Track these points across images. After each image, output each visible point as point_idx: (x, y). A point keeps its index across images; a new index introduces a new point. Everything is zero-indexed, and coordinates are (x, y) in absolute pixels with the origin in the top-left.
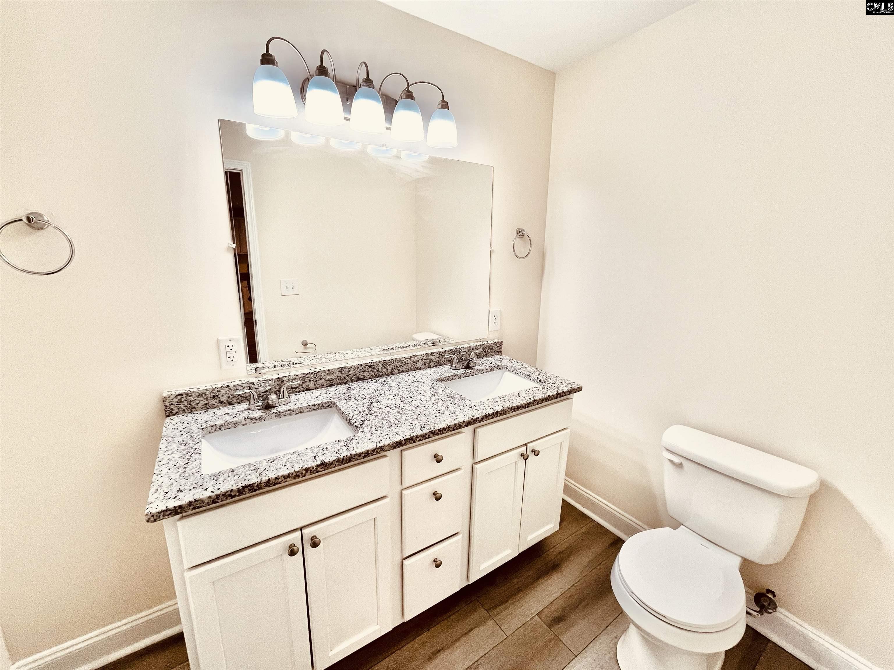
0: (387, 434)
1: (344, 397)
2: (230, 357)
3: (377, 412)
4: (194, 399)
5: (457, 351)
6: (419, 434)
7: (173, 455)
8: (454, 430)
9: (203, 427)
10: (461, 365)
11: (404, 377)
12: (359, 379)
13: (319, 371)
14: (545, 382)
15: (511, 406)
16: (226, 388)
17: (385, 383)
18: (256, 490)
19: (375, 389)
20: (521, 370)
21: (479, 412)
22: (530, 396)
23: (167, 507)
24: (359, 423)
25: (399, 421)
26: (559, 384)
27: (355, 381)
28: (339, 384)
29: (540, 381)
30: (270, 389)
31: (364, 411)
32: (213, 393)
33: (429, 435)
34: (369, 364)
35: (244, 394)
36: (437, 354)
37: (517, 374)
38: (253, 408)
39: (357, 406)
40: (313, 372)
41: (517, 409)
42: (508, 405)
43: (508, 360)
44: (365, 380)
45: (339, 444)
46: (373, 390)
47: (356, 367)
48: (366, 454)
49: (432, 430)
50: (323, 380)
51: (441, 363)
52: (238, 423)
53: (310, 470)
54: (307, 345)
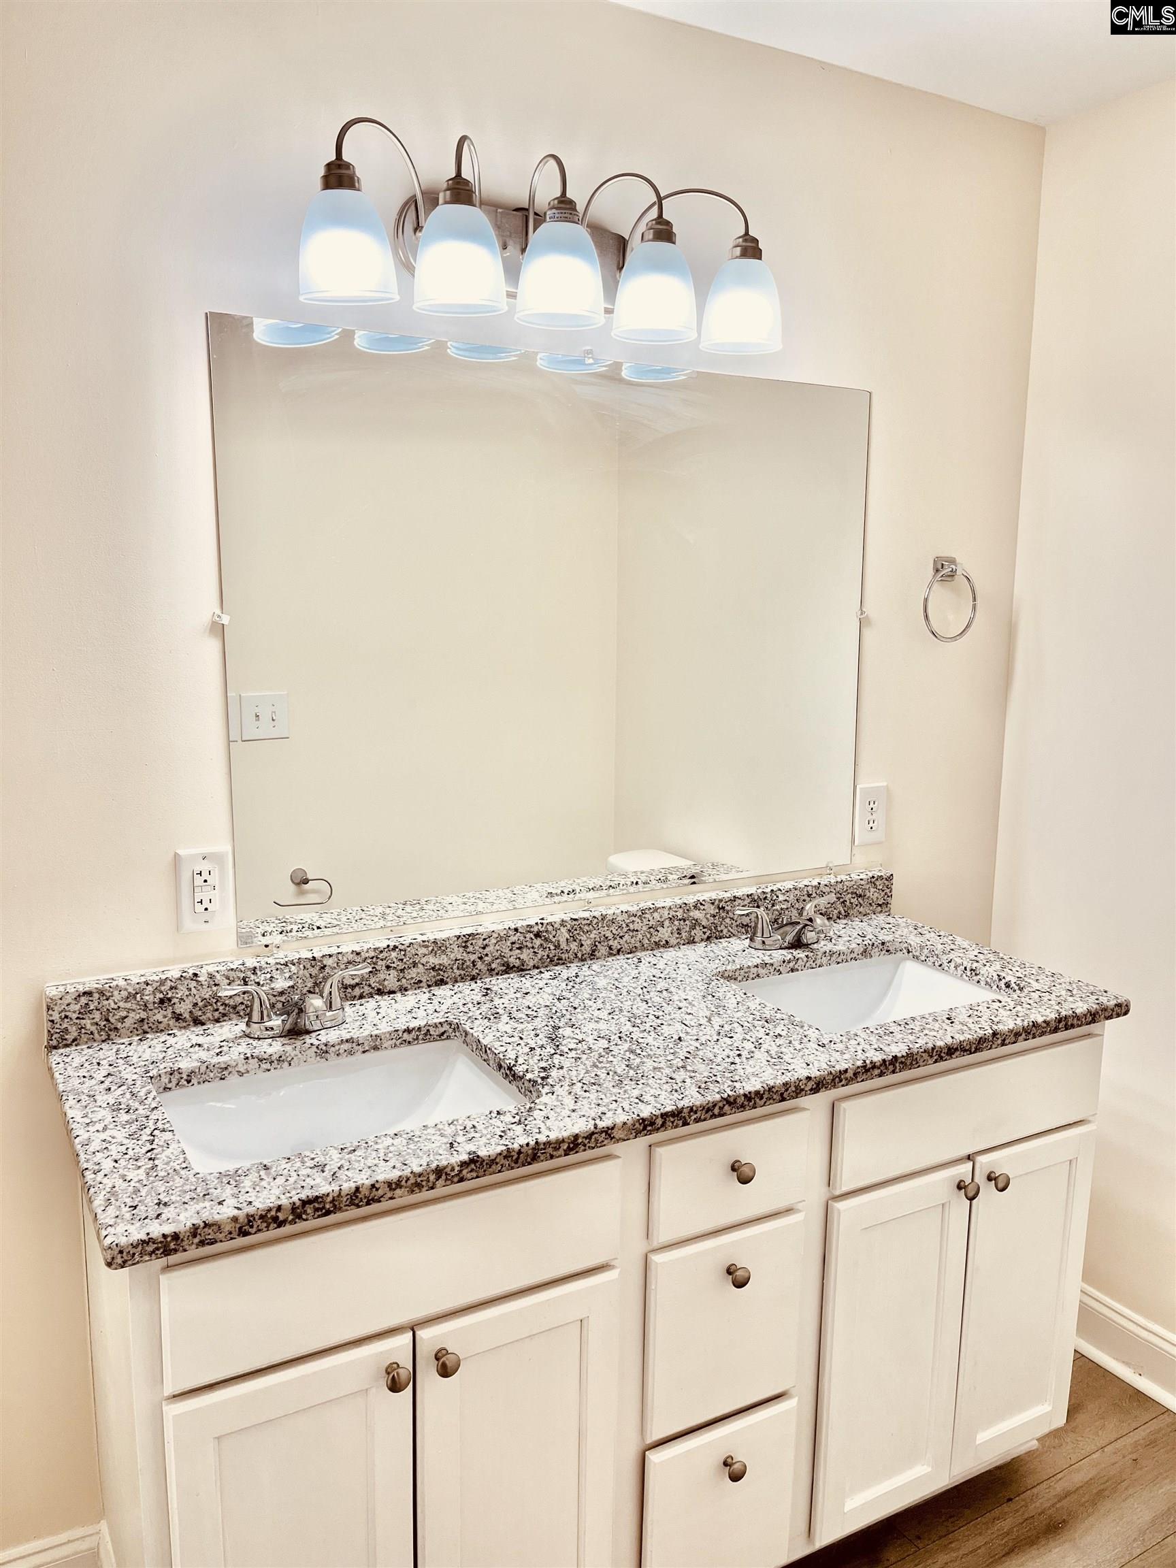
0: (616, 1101)
1: (479, 1012)
2: (201, 902)
3: (576, 1050)
4: (116, 1007)
5: (765, 898)
6: (698, 1103)
7: (108, 1133)
8: (783, 1099)
9: (151, 1074)
10: (780, 937)
11: (626, 965)
12: (508, 969)
13: (411, 944)
14: (1021, 989)
15: (930, 1046)
16: (192, 980)
17: (578, 980)
18: (328, 1213)
19: (558, 993)
20: (951, 956)
21: (846, 1056)
22: (983, 1022)
23: (148, 1234)
24: (536, 1072)
25: (638, 1072)
26: (1063, 993)
27: (497, 974)
28: (459, 979)
29: (1008, 985)
30: (293, 987)
31: (542, 1047)
32: (161, 992)
33: (721, 1108)
34: (535, 929)
35: (231, 997)
36: (712, 907)
37: (940, 965)
38: (258, 1033)
39: (520, 1035)
40: (397, 944)
41: (947, 1054)
42: (921, 1042)
43: (911, 929)
44: (523, 970)
45: (502, 1119)
46: (551, 998)
47: (502, 934)
48: (572, 1146)
49: (729, 1095)
50: (421, 968)
51: (722, 931)
52: (230, 1069)
53: (446, 1174)
54: (306, 881)
